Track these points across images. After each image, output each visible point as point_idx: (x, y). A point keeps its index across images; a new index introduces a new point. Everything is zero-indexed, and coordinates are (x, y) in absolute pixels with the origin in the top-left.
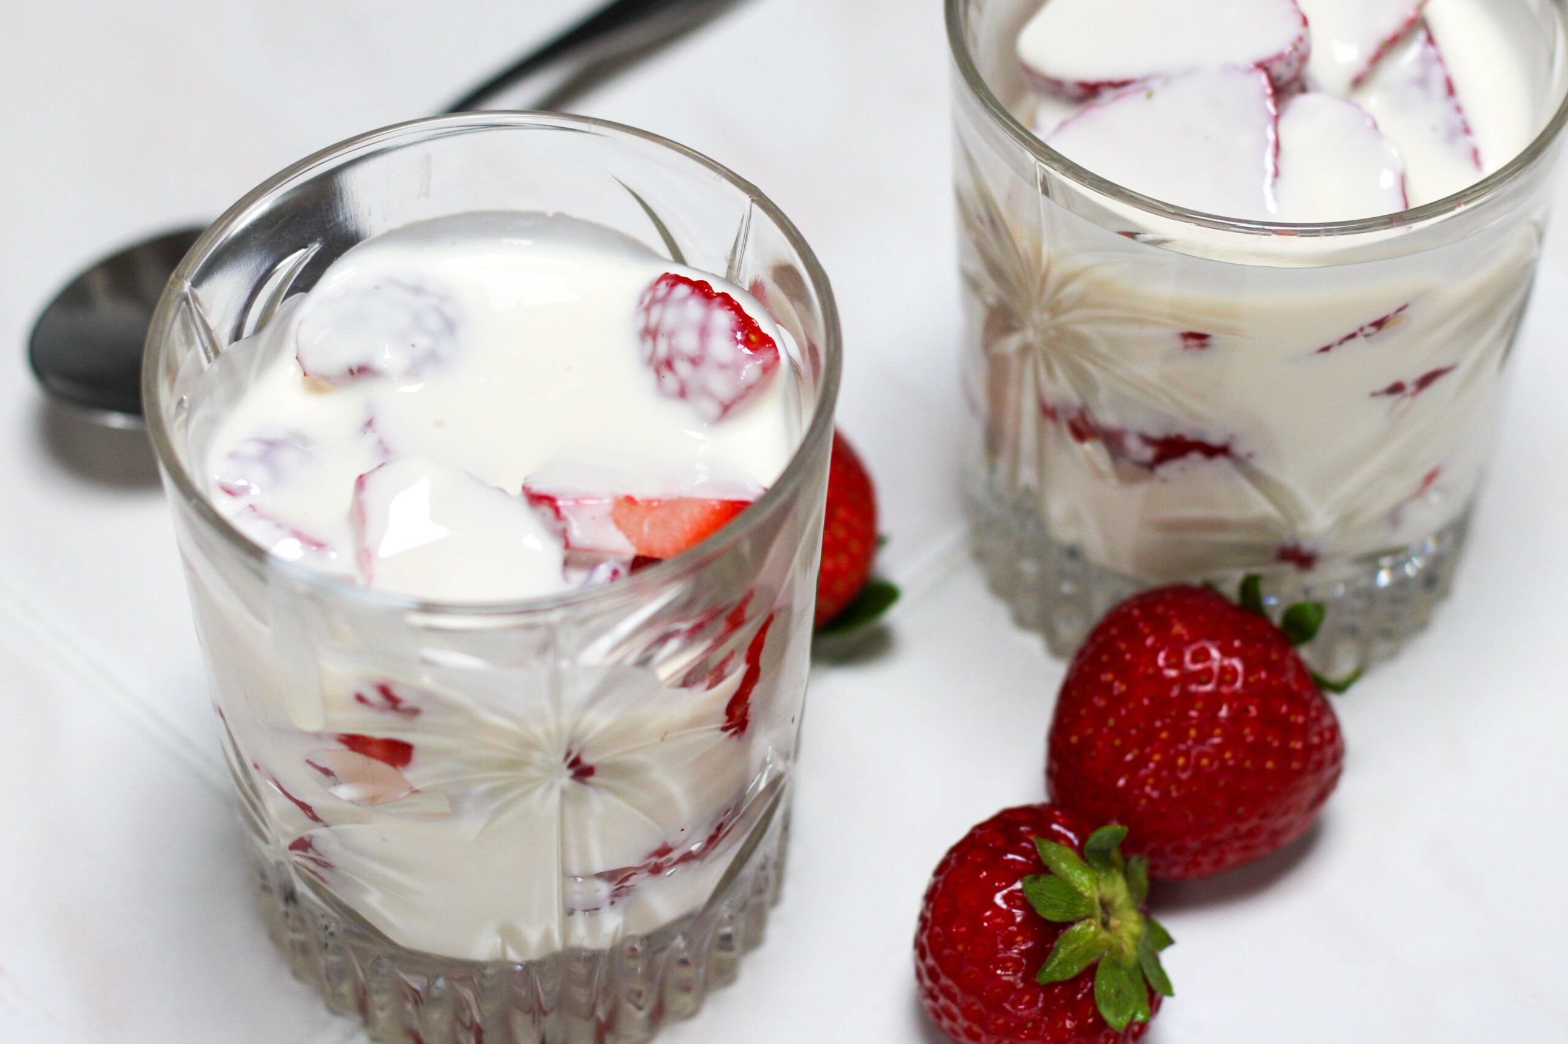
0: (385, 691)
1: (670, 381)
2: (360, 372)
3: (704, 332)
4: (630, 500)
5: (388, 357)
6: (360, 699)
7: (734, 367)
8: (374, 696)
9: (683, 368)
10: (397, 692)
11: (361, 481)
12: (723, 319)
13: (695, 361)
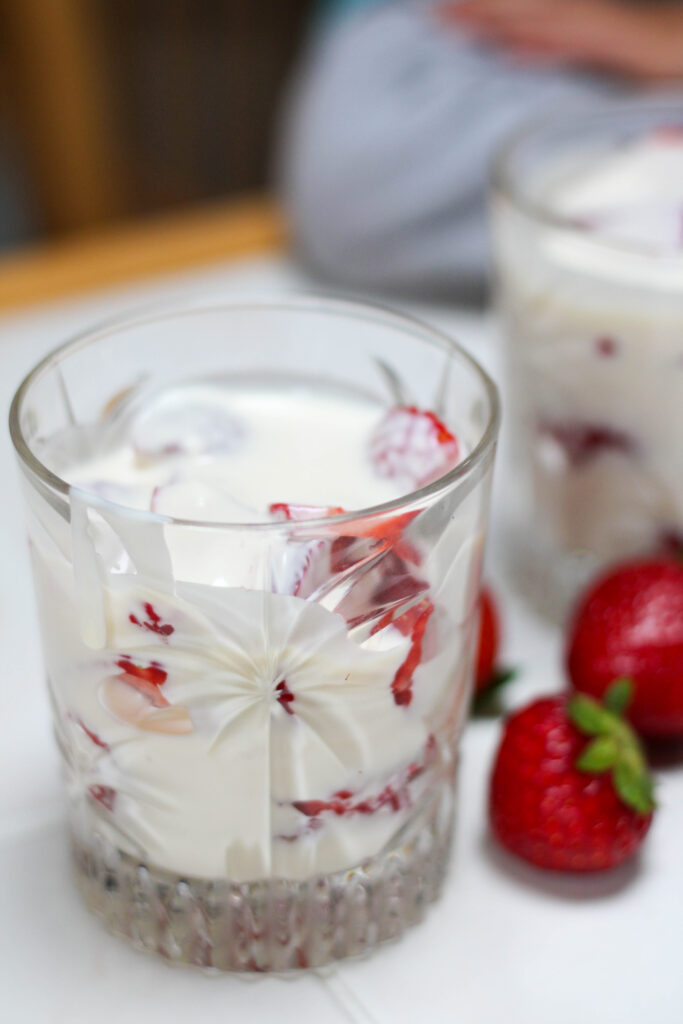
0: (149, 609)
1: (384, 468)
2: (172, 450)
3: (409, 432)
4: (340, 510)
5: (192, 442)
6: (133, 619)
7: (426, 455)
8: (143, 616)
9: (393, 457)
10: (157, 611)
11: (156, 491)
12: (424, 424)
13: (402, 451)
